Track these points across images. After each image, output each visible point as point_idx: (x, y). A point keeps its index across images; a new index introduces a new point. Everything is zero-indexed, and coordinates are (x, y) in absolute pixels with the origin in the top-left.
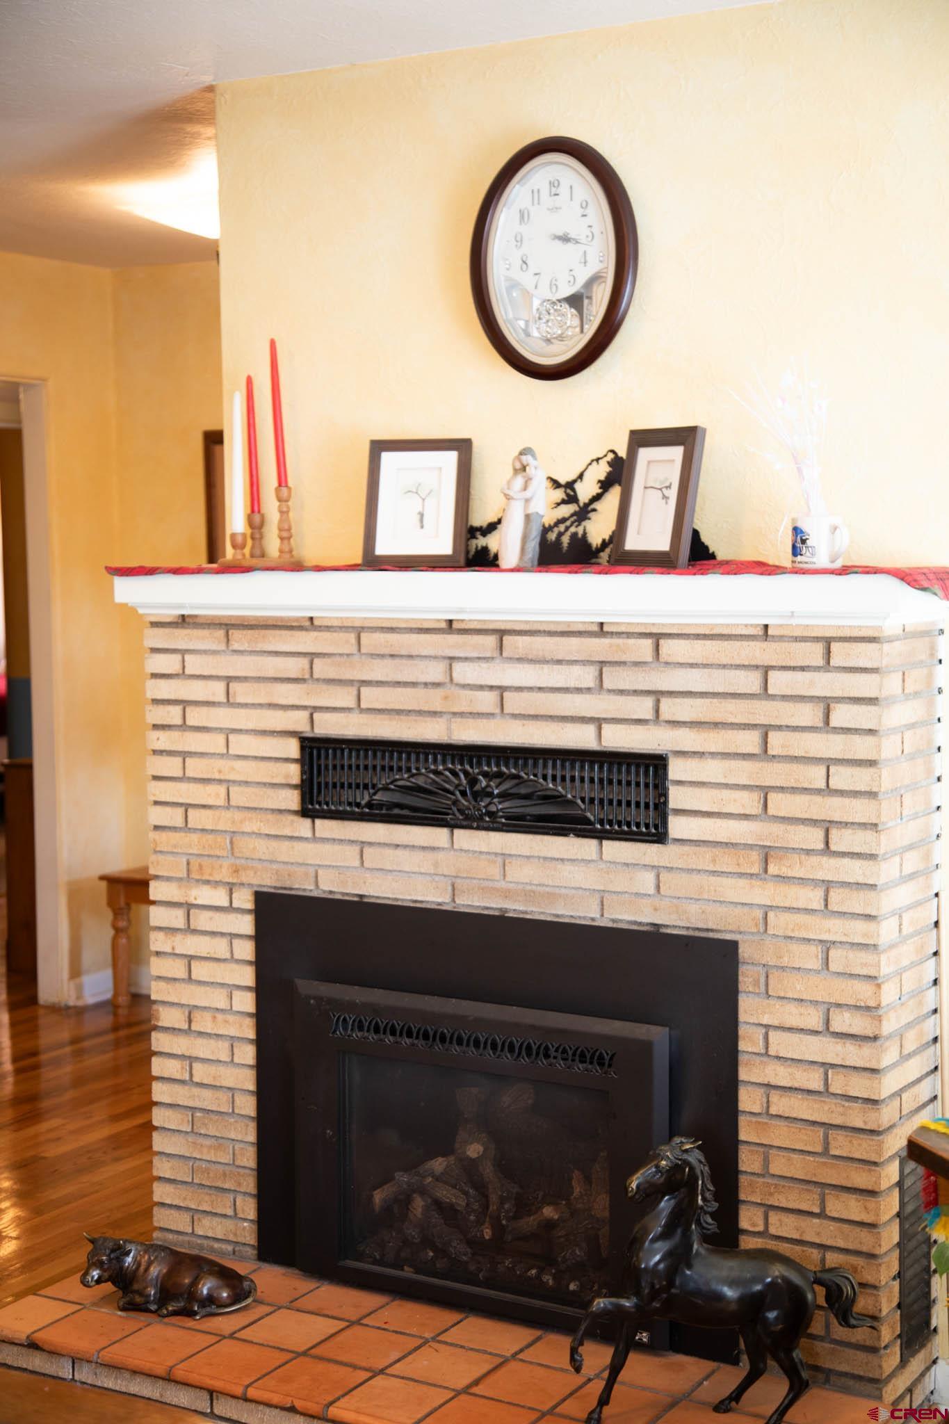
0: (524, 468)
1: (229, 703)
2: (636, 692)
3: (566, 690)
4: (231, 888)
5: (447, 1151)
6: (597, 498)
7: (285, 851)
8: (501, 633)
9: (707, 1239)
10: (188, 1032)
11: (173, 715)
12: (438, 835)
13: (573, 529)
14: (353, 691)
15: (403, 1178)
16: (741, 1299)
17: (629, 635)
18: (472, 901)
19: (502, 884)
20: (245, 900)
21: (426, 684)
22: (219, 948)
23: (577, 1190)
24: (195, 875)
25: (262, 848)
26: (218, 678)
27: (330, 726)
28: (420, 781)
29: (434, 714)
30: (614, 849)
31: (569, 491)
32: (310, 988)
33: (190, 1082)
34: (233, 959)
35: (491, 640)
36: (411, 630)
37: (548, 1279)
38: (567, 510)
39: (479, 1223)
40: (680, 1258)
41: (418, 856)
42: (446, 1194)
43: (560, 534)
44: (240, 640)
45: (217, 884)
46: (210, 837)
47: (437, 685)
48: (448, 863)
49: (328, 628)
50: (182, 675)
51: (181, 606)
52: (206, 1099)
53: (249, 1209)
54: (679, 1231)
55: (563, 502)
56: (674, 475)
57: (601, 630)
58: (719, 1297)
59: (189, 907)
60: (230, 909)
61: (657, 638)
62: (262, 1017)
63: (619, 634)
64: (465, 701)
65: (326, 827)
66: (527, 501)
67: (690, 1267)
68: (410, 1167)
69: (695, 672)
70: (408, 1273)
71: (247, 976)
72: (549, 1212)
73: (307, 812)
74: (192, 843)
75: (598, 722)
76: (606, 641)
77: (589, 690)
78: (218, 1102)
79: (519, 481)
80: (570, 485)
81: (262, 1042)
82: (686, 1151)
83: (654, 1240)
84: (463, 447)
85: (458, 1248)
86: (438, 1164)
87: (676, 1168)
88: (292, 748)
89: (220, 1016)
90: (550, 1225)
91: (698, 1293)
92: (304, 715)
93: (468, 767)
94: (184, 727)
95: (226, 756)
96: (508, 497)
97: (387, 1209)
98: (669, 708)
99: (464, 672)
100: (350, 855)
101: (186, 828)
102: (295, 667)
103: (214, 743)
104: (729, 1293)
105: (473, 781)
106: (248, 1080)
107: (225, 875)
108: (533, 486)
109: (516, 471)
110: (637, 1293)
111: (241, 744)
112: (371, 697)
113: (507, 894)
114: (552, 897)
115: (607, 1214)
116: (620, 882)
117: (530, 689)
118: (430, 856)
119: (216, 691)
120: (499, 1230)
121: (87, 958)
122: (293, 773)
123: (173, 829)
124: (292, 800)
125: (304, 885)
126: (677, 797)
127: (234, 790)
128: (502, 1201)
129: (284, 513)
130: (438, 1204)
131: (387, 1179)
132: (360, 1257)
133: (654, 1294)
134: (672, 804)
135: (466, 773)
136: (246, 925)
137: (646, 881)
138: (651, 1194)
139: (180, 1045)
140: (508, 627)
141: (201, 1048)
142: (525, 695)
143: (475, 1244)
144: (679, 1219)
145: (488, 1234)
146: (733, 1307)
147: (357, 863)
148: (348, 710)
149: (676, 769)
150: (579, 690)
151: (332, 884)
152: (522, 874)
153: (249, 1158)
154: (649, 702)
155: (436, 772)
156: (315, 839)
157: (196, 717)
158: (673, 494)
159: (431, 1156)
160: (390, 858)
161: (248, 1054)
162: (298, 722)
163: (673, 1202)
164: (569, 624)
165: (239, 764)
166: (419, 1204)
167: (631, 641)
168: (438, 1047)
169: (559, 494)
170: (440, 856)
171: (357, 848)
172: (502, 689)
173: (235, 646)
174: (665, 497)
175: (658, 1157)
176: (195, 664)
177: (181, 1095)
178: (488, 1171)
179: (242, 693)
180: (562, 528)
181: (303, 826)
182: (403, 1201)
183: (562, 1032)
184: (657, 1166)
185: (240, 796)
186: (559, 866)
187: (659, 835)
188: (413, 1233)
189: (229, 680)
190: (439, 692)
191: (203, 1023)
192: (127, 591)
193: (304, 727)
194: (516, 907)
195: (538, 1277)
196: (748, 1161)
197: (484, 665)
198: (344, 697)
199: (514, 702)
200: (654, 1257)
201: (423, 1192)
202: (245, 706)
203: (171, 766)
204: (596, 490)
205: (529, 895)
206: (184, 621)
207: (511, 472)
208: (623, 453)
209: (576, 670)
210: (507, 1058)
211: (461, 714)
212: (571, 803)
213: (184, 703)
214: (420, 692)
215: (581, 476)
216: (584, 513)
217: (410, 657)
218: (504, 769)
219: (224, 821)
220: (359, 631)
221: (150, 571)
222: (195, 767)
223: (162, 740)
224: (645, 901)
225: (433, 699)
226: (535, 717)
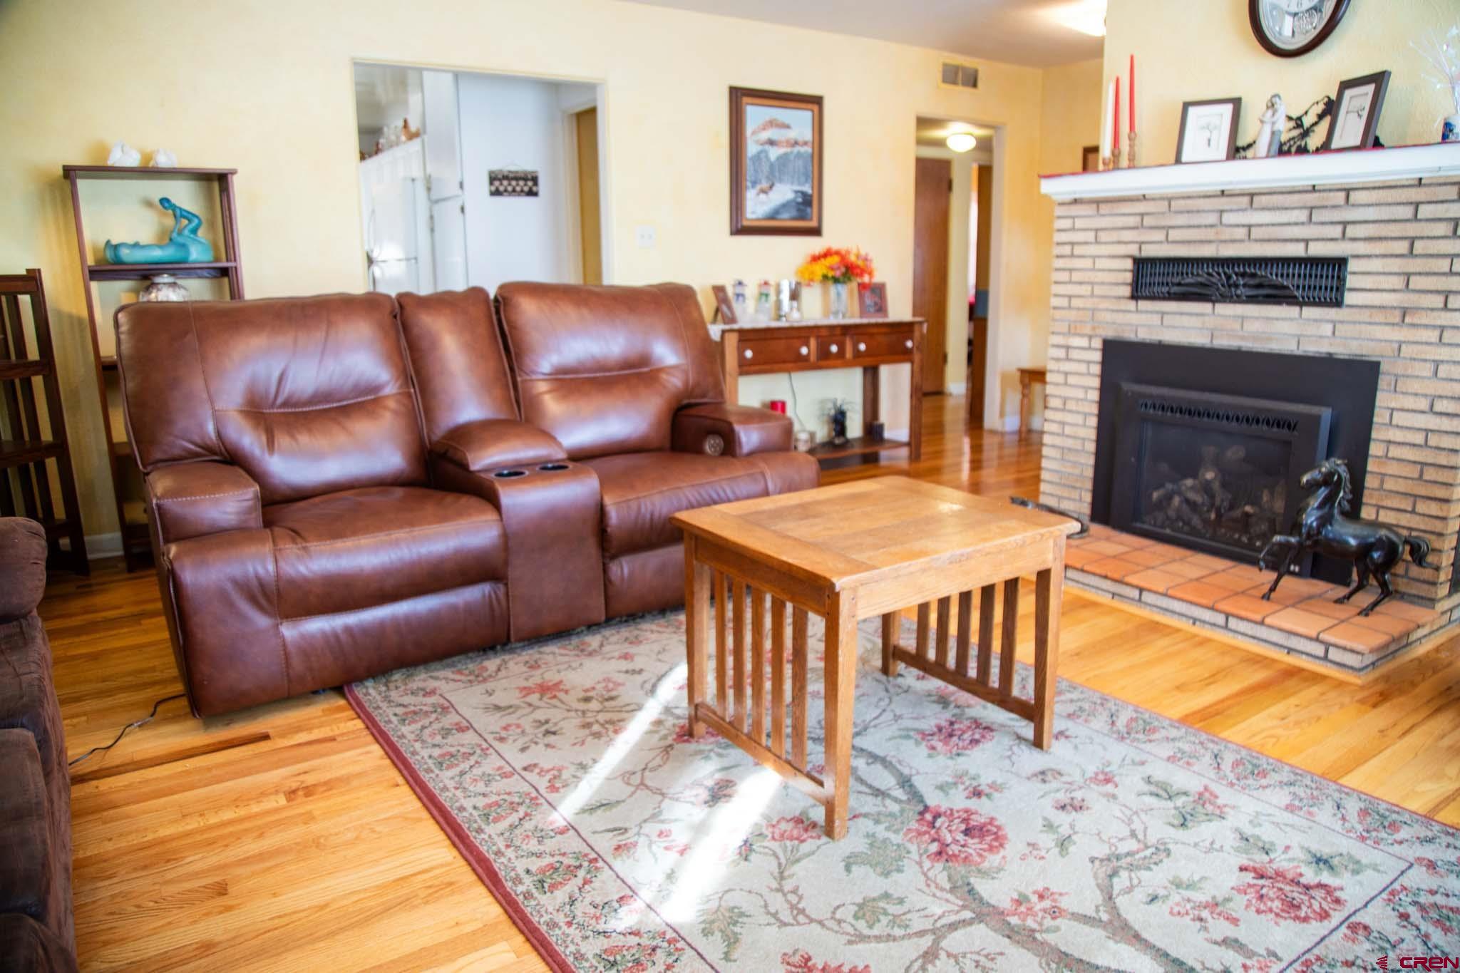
0: (1273, 105)
1: (1097, 242)
2: (1332, 223)
3: (1289, 224)
4: (1090, 337)
5: (1195, 476)
6: (1316, 124)
7: (1120, 318)
8: (1252, 195)
9: (1343, 513)
10: (1064, 410)
11: (1066, 250)
12: (1206, 307)
13: (1298, 143)
14: (1165, 232)
15: (1169, 486)
16: (1359, 546)
17: (1330, 190)
18: (1222, 342)
19: (1240, 333)
20: (1097, 343)
21: (1206, 226)
22: (1082, 368)
23: (1265, 498)
24: (1072, 331)
25: (1108, 317)
26: (1091, 230)
27: (1150, 251)
28: (1200, 279)
29: (1210, 242)
30: (1310, 312)
31: (1298, 122)
32: (1128, 387)
33: (1063, 435)
34: (1089, 374)
35: (1246, 200)
36: (1200, 197)
37: (1245, 539)
38: (1296, 133)
39: (1209, 511)
40: (1325, 520)
41: (1194, 319)
42: (1192, 496)
43: (1290, 146)
44: (1104, 209)
45: (1082, 335)
46: (1081, 312)
47: (1212, 226)
48: (1210, 322)
49: (1153, 199)
50: (1073, 229)
51: (1075, 193)
52: (1069, 443)
53: (1088, 497)
54: (1327, 507)
55: (1294, 128)
56: (1367, 103)
57: (1314, 189)
58: (1347, 543)
59: (1068, 348)
60: (1090, 348)
61: (1348, 191)
62: (1102, 403)
63: (1324, 191)
64: (1227, 234)
65: (1143, 304)
66: (1273, 123)
67: (1331, 525)
68: (1174, 481)
69: (1371, 209)
70: (1168, 531)
71: (1096, 382)
72: (1248, 509)
73: (1135, 297)
74: (1072, 315)
75: (1306, 241)
76: (1316, 195)
77: (1303, 224)
78: (1077, 445)
79: (1270, 112)
80: (1299, 119)
81: (1101, 416)
82: (1338, 465)
83: (1313, 509)
84: (1237, 103)
85: (1196, 521)
86: (1189, 482)
87: (1330, 474)
88: (1129, 264)
89: (1080, 403)
90: (1247, 515)
91: (1334, 540)
92: (1136, 246)
93: (1226, 270)
94: (1072, 256)
95: (1094, 269)
96: (1262, 122)
97: (1160, 501)
98: (1351, 231)
99: (1228, 218)
100: (1156, 319)
101: (1070, 307)
102: (1132, 221)
103: (1087, 263)
104: (1353, 542)
105: (1229, 277)
106: (1092, 434)
107: (1088, 330)
108: (1277, 115)
109: (1268, 108)
110: (1300, 534)
111: (1101, 263)
112: (1174, 235)
113: (1243, 338)
114: (1269, 339)
115: (1282, 511)
116: (1311, 330)
117: (1267, 225)
118: (1201, 319)
119: (1090, 236)
120: (1219, 515)
121: (1008, 408)
122: (1128, 277)
123: (1063, 308)
124: (1127, 291)
125: (1129, 335)
126: (1351, 281)
127: (1096, 288)
128: (1222, 501)
129: (1131, 146)
130: (1187, 501)
131: (1161, 486)
132: (1144, 522)
133: (1309, 536)
134: (1348, 285)
135: (1225, 274)
136: (1098, 356)
137: (1327, 329)
138: (1314, 486)
139: (1058, 416)
140: (1257, 191)
141: (1069, 418)
142: (1264, 228)
143: (1206, 522)
144: (1329, 500)
145: (1213, 516)
146: (1353, 549)
147: (1159, 322)
148: (1161, 242)
149: (1352, 266)
150: (1296, 224)
151: (1144, 335)
152: (1253, 327)
153: (1090, 473)
154: (1339, 229)
155: (1209, 274)
156: (1137, 311)
157: (1078, 250)
158: (1365, 114)
159: (1185, 476)
160: (1179, 320)
161: (1093, 421)
162: (1133, 250)
163: (1326, 492)
164: (1294, 187)
165: (1100, 274)
166: (1176, 500)
167: (1332, 194)
168: (1196, 418)
169: (1292, 124)
170: (1207, 318)
171: (1160, 316)
172: (1250, 227)
173: (1102, 211)
174: (1360, 116)
175: (1320, 466)
176: (1079, 223)
177: (1058, 441)
178: (1216, 486)
179: (1103, 236)
180: (1292, 142)
181: (1131, 305)
182: (1169, 497)
183: (1269, 410)
184: (1320, 472)
185: (1098, 290)
186: (1275, 322)
187: (1338, 303)
188: (1171, 513)
189: (1097, 230)
190: (1214, 230)
191: (1071, 405)
192: (1048, 187)
193: (1136, 253)
194: (1247, 345)
195: (1239, 539)
196: (1370, 482)
197: (1241, 213)
198: (1160, 236)
199: (1256, 233)
200: (1311, 518)
201: (1180, 493)
202: (1106, 243)
203: (1064, 276)
204: (1315, 119)
205: (1255, 338)
206: (1076, 201)
207: (1265, 107)
208: (1334, 97)
209: (1296, 212)
210: (1234, 424)
211: (1225, 241)
212: (1286, 288)
213: (1072, 244)
214: (1203, 230)
215: (1306, 113)
216: (1306, 133)
217: (1198, 211)
218: (1248, 270)
219: (1089, 303)
220: (1169, 200)
221: (1060, 175)
222: (1076, 276)
223: (1060, 263)
224: (1326, 341)
225: (1210, 234)
226: (1269, 240)
